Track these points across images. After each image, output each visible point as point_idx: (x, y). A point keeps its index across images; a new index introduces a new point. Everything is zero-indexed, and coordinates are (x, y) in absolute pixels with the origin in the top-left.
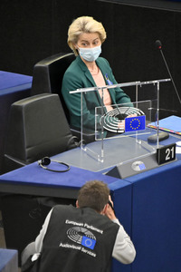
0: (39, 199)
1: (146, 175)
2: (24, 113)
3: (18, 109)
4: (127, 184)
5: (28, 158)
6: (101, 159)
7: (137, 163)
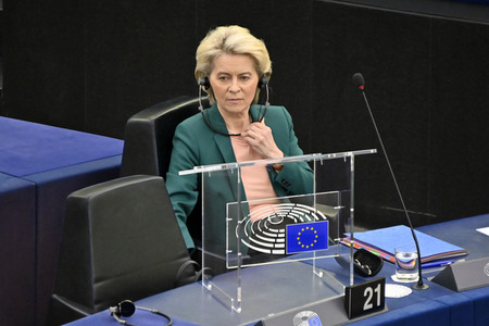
2: (90, 212)
5: (97, 302)
6: (238, 305)
7: (304, 314)
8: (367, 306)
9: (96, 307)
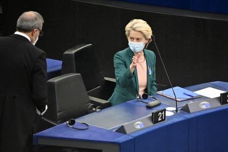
1: (144, 132)
4: (131, 138)
7: (138, 123)
8: (160, 119)
9: (59, 121)
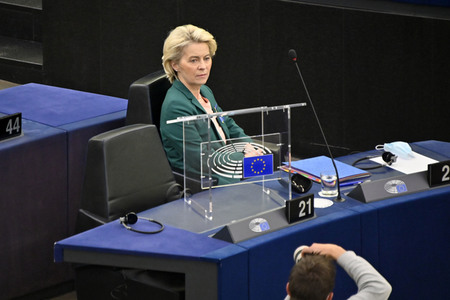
0: (123, 272)
1: (269, 238)
3: (98, 146)
4: (241, 250)
5: (111, 214)
6: (209, 215)
7: (257, 220)
8: (301, 214)
9: (110, 217)
